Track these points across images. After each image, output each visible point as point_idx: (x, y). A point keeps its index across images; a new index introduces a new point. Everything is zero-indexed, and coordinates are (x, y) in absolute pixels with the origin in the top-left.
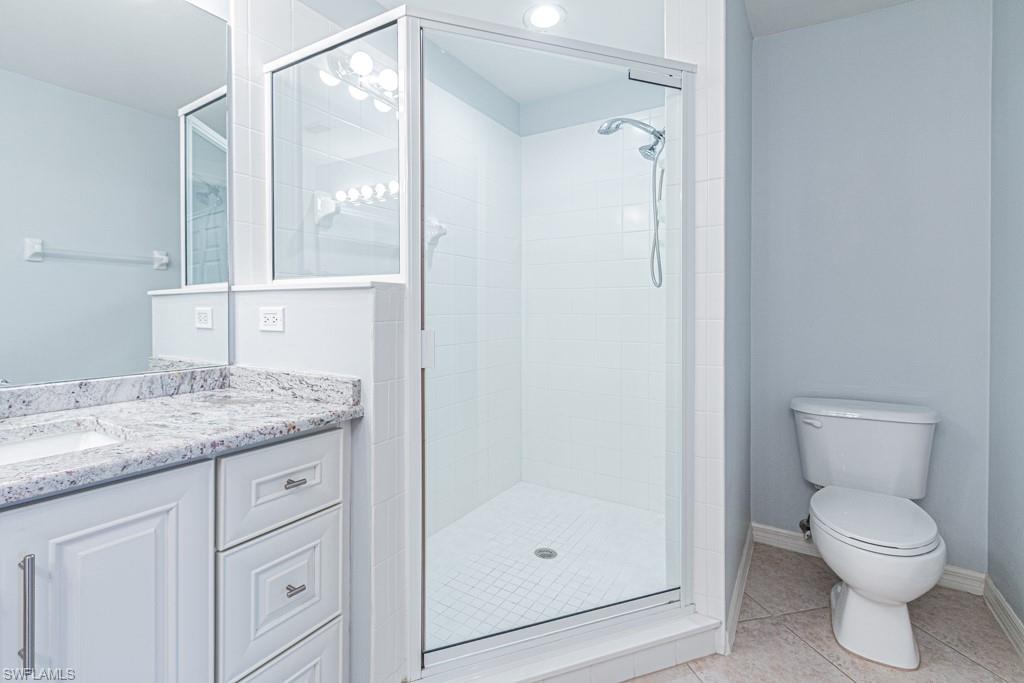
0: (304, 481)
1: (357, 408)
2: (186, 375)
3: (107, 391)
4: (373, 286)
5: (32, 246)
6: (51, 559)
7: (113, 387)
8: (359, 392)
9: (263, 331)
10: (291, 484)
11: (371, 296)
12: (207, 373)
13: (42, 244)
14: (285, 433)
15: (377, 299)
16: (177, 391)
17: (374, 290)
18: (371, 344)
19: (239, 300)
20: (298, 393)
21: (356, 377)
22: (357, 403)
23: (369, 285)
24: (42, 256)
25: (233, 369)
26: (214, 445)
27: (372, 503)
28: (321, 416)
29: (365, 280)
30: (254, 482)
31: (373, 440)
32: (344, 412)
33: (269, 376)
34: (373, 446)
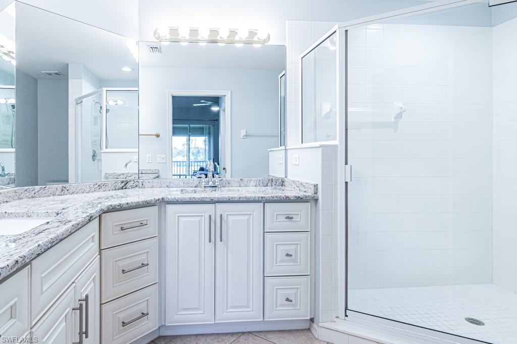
0: (292, 218)
1: (315, 195)
2: (270, 180)
3: (247, 182)
4: (321, 146)
5: (243, 133)
6: (226, 217)
7: (249, 182)
8: (317, 189)
9: (294, 165)
10: (288, 218)
11: (320, 150)
12: (277, 180)
13: (246, 132)
14: (285, 198)
15: (323, 152)
16: (267, 185)
17: (321, 148)
18: (320, 169)
19: (289, 152)
20: (301, 189)
21: (316, 183)
22: (316, 193)
23: (319, 146)
24: (246, 136)
25: (286, 179)
26: (262, 197)
27: (321, 234)
28: (300, 195)
29: (318, 144)
30: (275, 214)
31: (321, 209)
32: (309, 196)
33: (294, 182)
34: (321, 211)
